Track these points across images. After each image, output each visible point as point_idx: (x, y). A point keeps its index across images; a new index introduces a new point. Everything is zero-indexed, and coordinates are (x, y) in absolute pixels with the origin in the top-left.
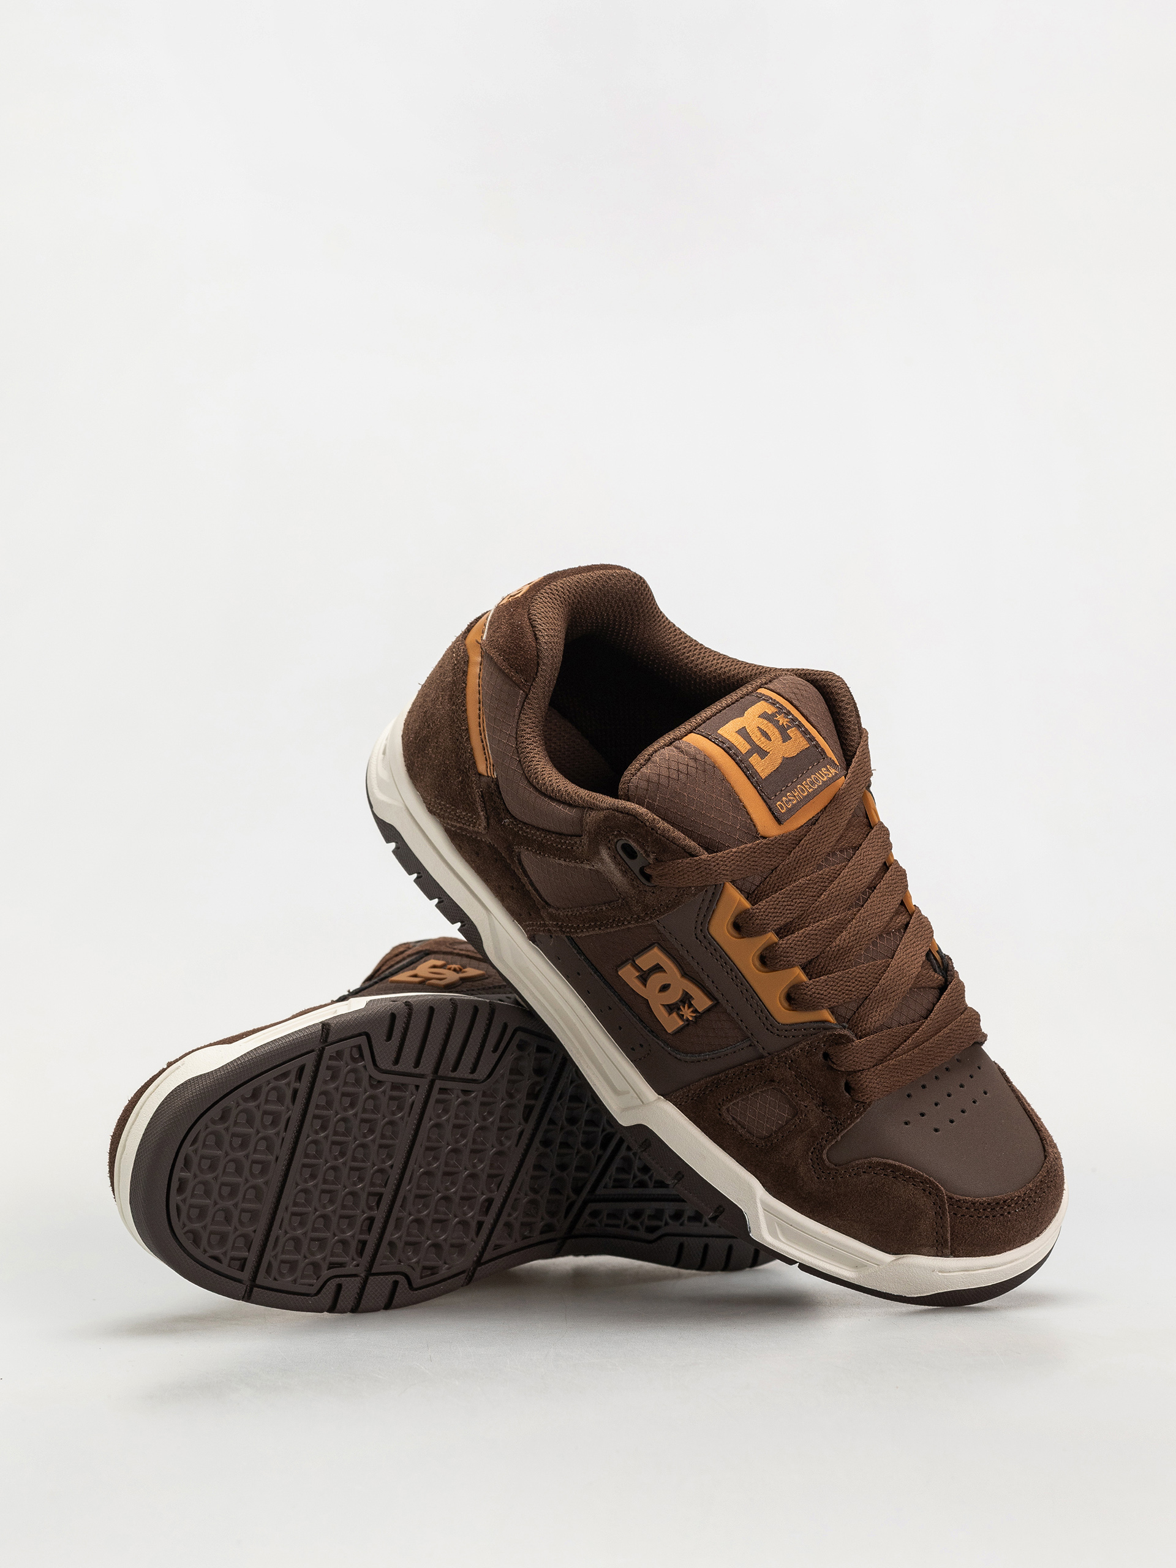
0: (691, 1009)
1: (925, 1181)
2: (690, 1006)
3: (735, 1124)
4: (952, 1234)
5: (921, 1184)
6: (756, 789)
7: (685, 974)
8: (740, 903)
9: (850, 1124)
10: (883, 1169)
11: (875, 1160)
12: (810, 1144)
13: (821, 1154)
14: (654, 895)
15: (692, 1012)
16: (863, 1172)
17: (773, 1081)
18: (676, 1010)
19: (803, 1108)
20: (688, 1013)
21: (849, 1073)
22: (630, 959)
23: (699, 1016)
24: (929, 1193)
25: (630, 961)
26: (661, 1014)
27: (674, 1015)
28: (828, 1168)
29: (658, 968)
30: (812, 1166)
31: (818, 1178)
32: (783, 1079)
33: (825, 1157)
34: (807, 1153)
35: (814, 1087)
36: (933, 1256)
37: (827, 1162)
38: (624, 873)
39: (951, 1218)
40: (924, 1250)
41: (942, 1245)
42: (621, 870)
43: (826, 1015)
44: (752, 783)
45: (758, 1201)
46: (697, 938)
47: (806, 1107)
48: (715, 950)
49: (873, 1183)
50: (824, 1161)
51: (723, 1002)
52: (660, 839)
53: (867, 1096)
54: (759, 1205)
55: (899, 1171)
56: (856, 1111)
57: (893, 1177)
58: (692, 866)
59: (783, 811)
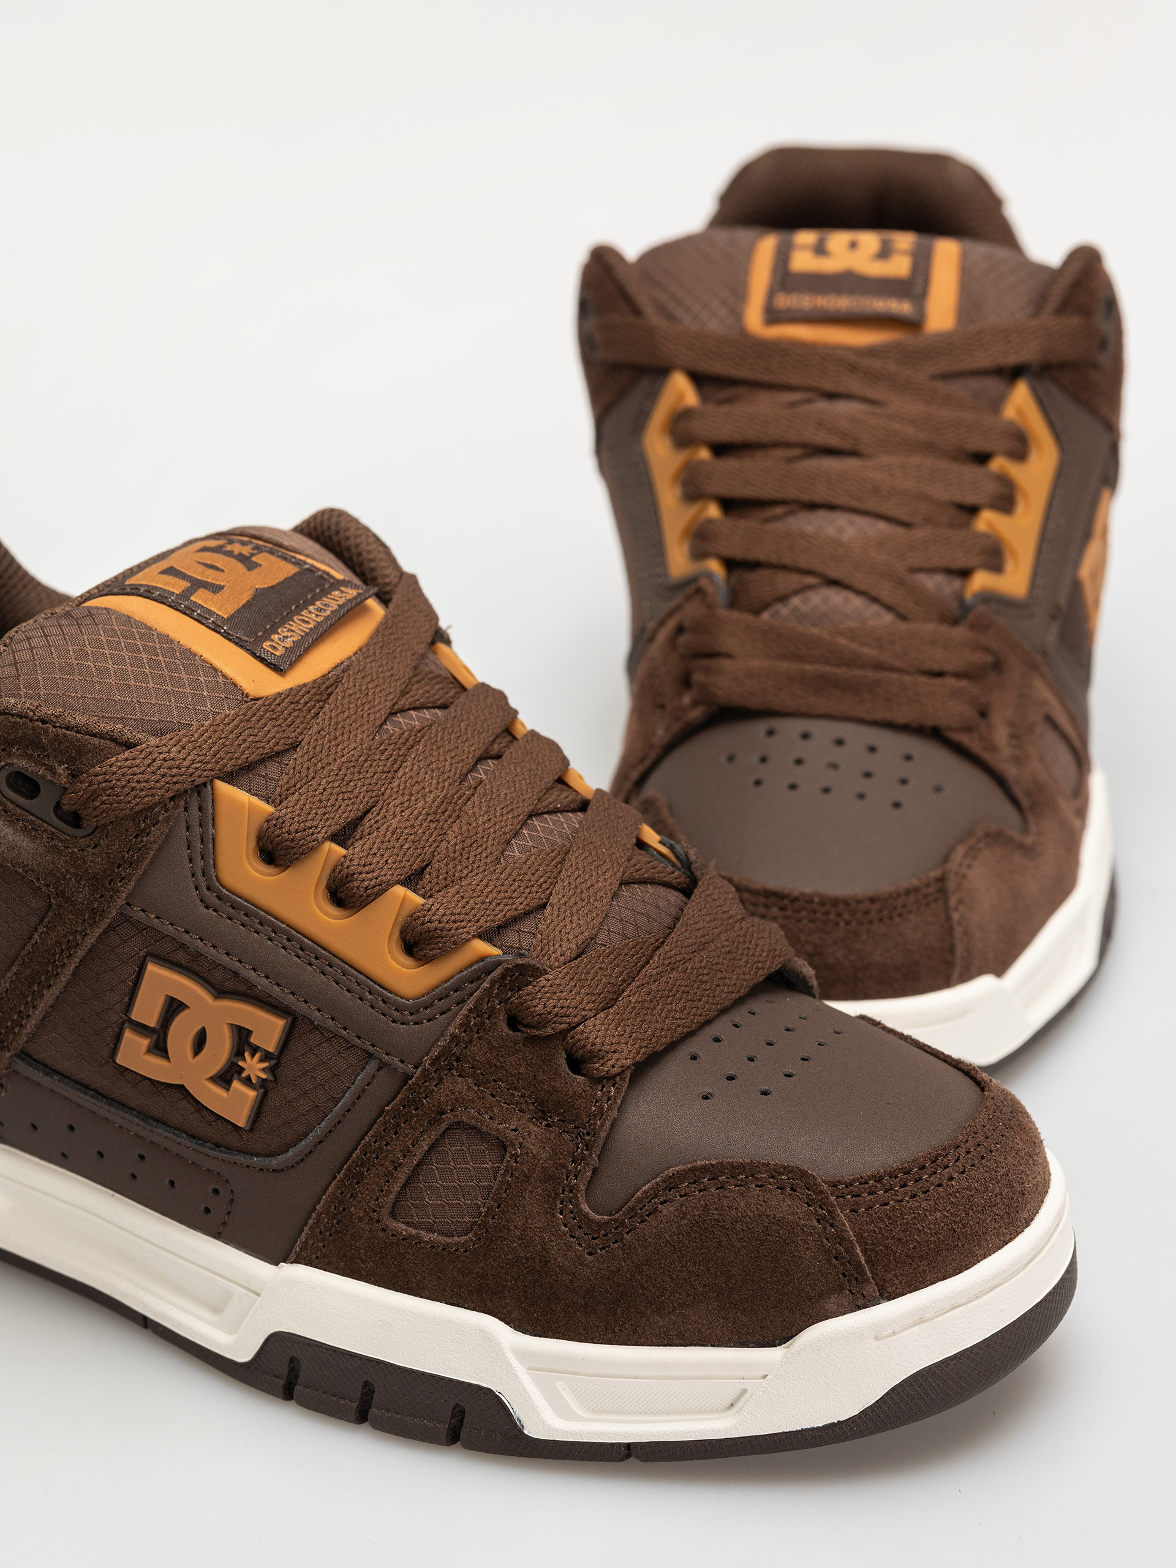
0: (258, 1056)
1: (775, 1172)
2: (255, 1050)
3: (413, 1231)
4: (864, 1251)
5: (771, 1180)
6: (219, 633)
7: (220, 992)
8: (251, 808)
9: (602, 1125)
10: (694, 1183)
11: (670, 1172)
12: (550, 1196)
13: (577, 1206)
14: (98, 849)
15: (261, 1061)
16: (662, 1203)
17: (443, 1113)
18: (236, 1076)
19: (511, 1135)
20: (254, 1067)
21: (564, 1033)
22: (123, 1024)
23: (275, 1061)
24: (793, 1189)
25: (126, 1025)
26: (213, 1097)
27: (236, 1084)
28: (600, 1225)
29: (173, 1007)
30: (571, 1236)
31: (590, 1254)
32: (457, 1099)
33: (585, 1207)
34: (554, 1216)
35: (515, 1089)
36: (852, 1311)
37: (592, 1214)
38: (32, 830)
39: (850, 1221)
40: (830, 1305)
41: (856, 1279)
42: (24, 830)
43: (481, 947)
44: (208, 627)
45: (510, 1355)
46: (207, 907)
47: (515, 1130)
48: (246, 915)
49: (686, 1214)
50: (586, 1216)
51: (301, 1008)
52: (65, 735)
53: (611, 1063)
54: (514, 1362)
55: (722, 1173)
56: (605, 1099)
57: (717, 1189)
58: (138, 761)
59: (278, 653)
